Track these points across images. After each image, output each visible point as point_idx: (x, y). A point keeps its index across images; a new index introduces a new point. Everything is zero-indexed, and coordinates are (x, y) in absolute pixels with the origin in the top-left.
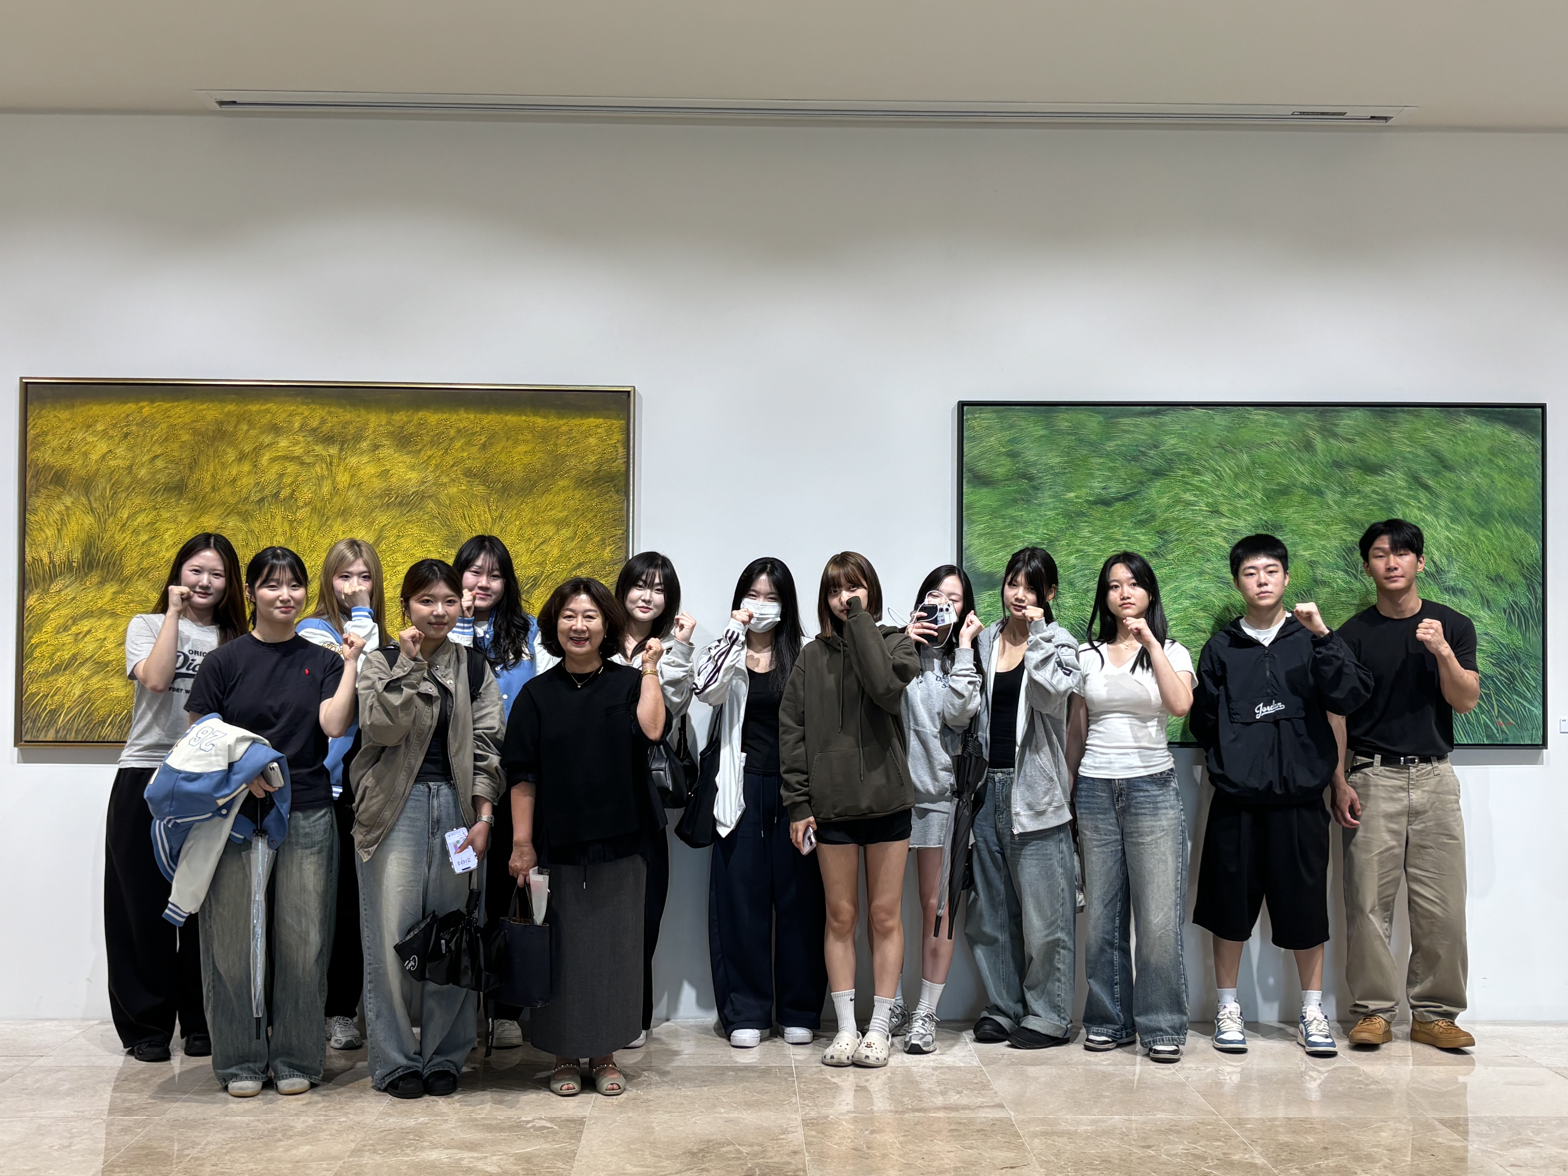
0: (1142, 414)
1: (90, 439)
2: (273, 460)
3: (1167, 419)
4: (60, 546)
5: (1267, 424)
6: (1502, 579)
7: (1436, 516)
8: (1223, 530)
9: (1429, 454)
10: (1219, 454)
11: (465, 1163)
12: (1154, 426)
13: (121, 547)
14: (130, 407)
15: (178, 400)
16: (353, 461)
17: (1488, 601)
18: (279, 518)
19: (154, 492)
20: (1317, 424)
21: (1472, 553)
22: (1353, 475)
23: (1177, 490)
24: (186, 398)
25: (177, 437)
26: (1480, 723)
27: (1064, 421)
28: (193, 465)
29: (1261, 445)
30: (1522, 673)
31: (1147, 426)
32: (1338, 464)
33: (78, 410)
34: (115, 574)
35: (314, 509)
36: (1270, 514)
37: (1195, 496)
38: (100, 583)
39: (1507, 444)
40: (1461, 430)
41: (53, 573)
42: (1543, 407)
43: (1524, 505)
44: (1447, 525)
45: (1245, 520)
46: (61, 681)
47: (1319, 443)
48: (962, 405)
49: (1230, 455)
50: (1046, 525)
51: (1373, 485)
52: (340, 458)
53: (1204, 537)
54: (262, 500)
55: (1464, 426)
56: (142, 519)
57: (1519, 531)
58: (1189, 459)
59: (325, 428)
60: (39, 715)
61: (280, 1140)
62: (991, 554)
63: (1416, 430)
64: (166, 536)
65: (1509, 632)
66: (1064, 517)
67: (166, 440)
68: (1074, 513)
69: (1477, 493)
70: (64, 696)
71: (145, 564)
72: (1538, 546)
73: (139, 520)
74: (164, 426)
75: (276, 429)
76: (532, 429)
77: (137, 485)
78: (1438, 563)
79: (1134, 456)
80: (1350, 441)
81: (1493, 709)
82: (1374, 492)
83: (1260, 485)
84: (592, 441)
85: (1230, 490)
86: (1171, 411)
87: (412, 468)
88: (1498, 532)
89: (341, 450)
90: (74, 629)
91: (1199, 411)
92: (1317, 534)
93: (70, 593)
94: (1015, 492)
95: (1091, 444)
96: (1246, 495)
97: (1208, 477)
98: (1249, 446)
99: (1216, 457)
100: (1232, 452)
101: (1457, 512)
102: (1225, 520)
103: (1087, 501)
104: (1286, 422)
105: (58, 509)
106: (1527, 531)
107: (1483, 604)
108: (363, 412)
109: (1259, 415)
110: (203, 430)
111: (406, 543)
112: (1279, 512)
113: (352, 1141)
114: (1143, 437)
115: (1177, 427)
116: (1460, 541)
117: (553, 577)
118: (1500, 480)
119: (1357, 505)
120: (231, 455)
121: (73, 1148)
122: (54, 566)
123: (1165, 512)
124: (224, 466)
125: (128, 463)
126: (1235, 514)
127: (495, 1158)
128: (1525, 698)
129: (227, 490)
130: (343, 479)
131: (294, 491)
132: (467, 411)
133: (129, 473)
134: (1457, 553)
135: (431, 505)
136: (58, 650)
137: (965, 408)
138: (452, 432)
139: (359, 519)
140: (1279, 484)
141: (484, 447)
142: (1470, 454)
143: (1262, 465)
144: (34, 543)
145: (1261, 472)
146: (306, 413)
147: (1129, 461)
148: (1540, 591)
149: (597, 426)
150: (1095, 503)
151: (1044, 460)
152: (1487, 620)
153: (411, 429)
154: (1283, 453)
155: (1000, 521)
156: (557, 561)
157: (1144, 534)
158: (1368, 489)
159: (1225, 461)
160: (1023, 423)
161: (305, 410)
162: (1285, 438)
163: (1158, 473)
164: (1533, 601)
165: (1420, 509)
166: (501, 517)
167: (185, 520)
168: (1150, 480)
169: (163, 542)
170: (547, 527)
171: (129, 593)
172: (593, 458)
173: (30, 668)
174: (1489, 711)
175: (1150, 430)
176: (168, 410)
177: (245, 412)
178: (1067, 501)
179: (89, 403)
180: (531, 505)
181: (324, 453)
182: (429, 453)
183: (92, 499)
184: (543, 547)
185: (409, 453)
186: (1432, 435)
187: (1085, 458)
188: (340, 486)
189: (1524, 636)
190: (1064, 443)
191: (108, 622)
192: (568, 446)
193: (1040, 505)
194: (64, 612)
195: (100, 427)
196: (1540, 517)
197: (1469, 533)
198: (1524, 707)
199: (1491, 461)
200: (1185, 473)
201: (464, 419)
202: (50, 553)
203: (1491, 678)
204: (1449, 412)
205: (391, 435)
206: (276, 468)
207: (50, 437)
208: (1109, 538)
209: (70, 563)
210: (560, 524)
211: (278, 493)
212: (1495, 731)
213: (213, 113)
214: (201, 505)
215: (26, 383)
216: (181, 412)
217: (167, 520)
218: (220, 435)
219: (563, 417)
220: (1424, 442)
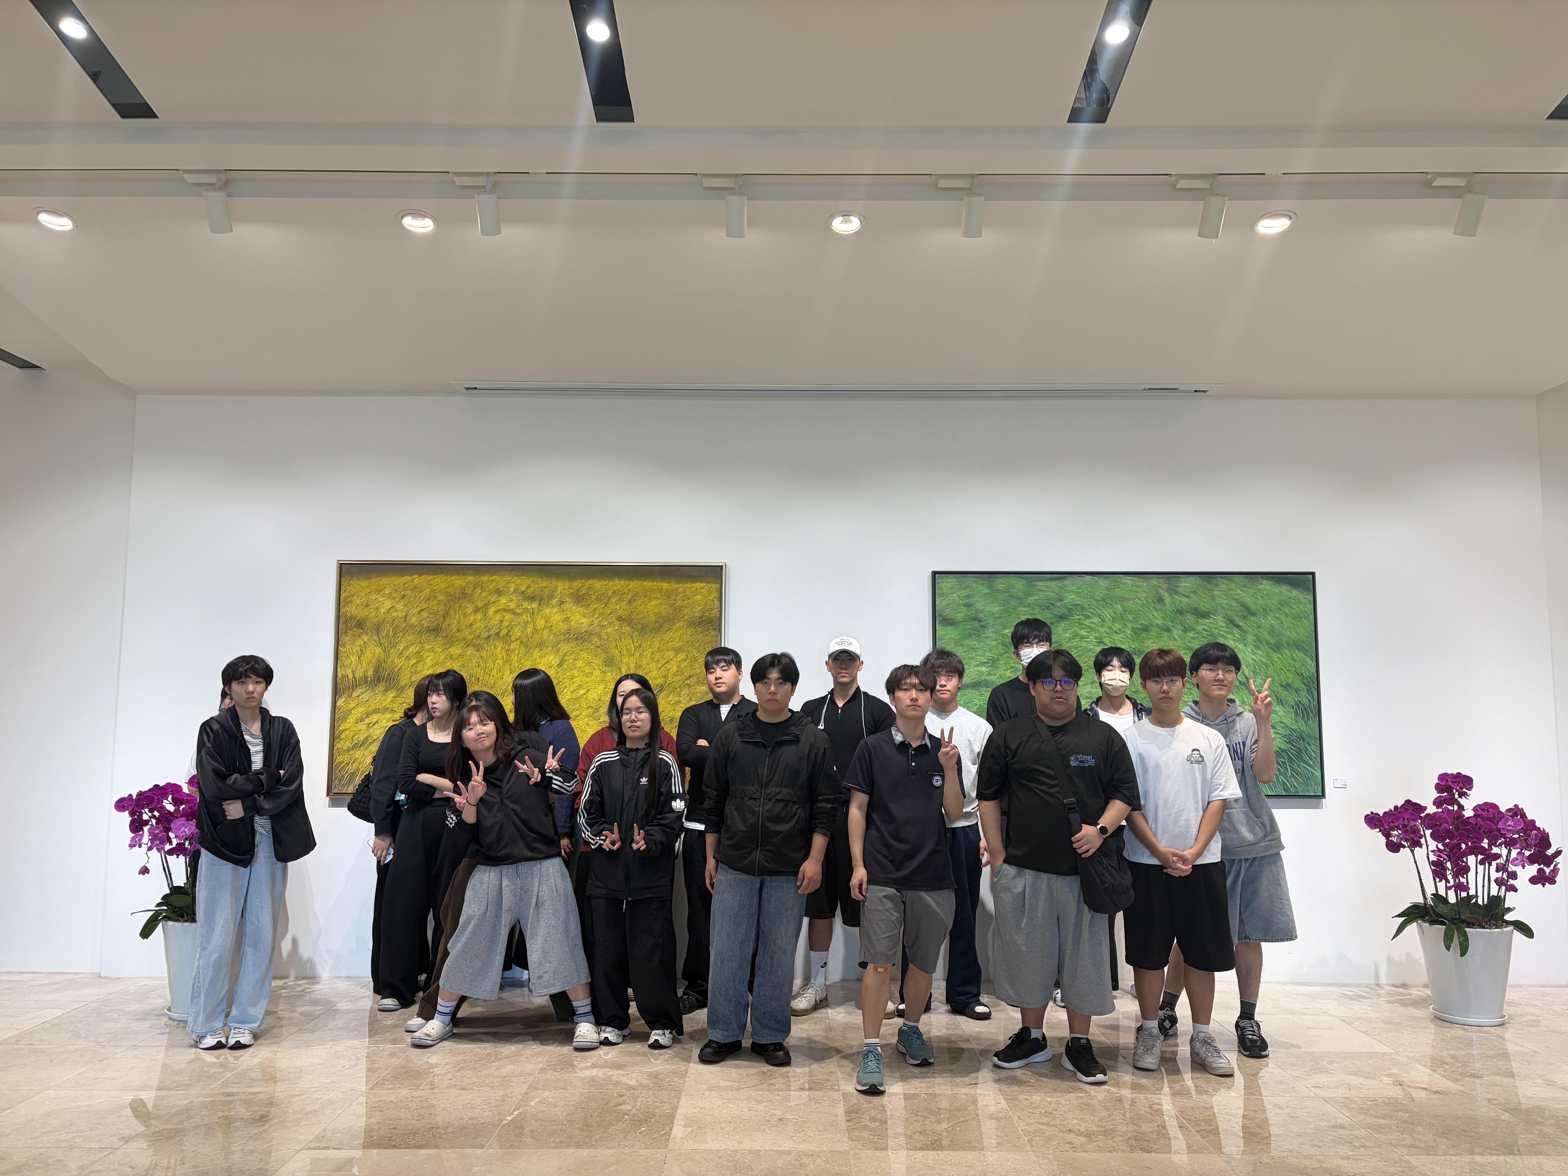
0: (1051, 579)
1: (380, 599)
2: (497, 611)
3: (1067, 582)
4: (359, 667)
5: (1132, 586)
6: (1290, 686)
7: (1245, 645)
9: (1238, 605)
10: (1102, 605)
11: (614, 1078)
12: (1059, 587)
13: (398, 668)
14: (407, 578)
15: (437, 574)
16: (547, 611)
17: (1281, 701)
18: (499, 648)
19: (420, 632)
20: (1165, 586)
21: (1269, 669)
22: (1190, 619)
23: (1075, 628)
24: (442, 573)
25: (436, 598)
26: (1279, 781)
27: (1001, 584)
28: (446, 614)
29: (1129, 599)
30: (1306, 748)
31: (1054, 586)
32: (1180, 612)
33: (373, 581)
34: (394, 685)
35: (521, 643)
36: (1137, 644)
37: (1087, 632)
38: (385, 690)
39: (1290, 598)
40: (1259, 589)
41: (355, 685)
42: (1313, 574)
43: (1303, 638)
44: (1253, 651)
46: (358, 754)
47: (1167, 599)
48: (934, 574)
49: (1109, 606)
50: (990, 651)
51: (1203, 625)
52: (539, 610)
54: (489, 636)
55: (1261, 587)
56: (412, 649)
57: (1301, 655)
58: (1083, 608)
59: (530, 591)
60: (343, 776)
61: (493, 1062)
63: (1230, 589)
64: (427, 661)
65: (1296, 721)
66: (1003, 646)
67: (429, 599)
69: (1272, 631)
70: (360, 764)
72: (1313, 665)
73: (410, 650)
74: (428, 590)
75: (499, 592)
76: (660, 590)
77: (410, 628)
78: (1248, 675)
80: (1187, 597)
81: (1288, 771)
82: (1204, 629)
83: (1129, 625)
84: (698, 597)
85: (1110, 628)
86: (1070, 577)
87: (584, 616)
88: (1286, 655)
89: (540, 604)
90: (367, 721)
91: (1088, 578)
93: (365, 697)
94: (971, 629)
95: (1018, 598)
96: (1121, 632)
97: (1095, 620)
98: (1122, 600)
99: (1101, 607)
100: (1111, 604)
101: (1259, 642)
104: (1145, 584)
105: (359, 643)
106: (1305, 655)
107: (1278, 703)
108: (554, 581)
109: (1127, 580)
110: (453, 592)
111: (580, 663)
112: (1142, 642)
113: (540, 1062)
114: (1052, 594)
115: (1074, 588)
116: (1262, 661)
117: (672, 684)
118: (1287, 621)
119: (1193, 638)
120: (470, 608)
121: (358, 1067)
122: (355, 680)
124: (465, 615)
125: (404, 614)
127: (634, 1075)
128: (1309, 765)
129: (467, 631)
130: (540, 623)
131: (509, 631)
132: (619, 579)
133: (405, 620)
134: (1260, 670)
135: (596, 639)
136: (356, 734)
137: (937, 575)
138: (610, 593)
139: (550, 648)
140: (1141, 624)
141: (630, 601)
142: (1266, 605)
143: (1131, 612)
144: (343, 666)
145: (1130, 617)
146: (518, 582)
147: (1044, 610)
148: (1315, 694)
149: (701, 588)
151: (988, 609)
152: (1282, 713)
153: (584, 591)
154: (1144, 605)
156: (675, 675)
158: (1200, 628)
159: (1106, 610)
160: (974, 585)
161: (517, 580)
162: (1145, 595)
163: (1063, 618)
164: (1312, 701)
165: (1234, 640)
166: (640, 646)
167: (439, 650)
169: (425, 664)
170: (669, 653)
171: (403, 697)
172: (699, 609)
173: (338, 746)
174: (1285, 773)
175: (1056, 590)
176: (430, 580)
177: (479, 581)
179: (381, 576)
180: (659, 639)
181: (529, 607)
182: (595, 606)
183: (380, 637)
184: (666, 665)
185: (582, 606)
186: (1240, 592)
187: (1015, 608)
188: (539, 628)
189: (1306, 723)
190: (1001, 598)
192: (683, 601)
193: (986, 638)
194: (361, 709)
195: (387, 591)
196: (1314, 646)
197: (1267, 656)
198: (1308, 770)
199: (1280, 609)
200: (1080, 617)
201: (618, 584)
202: (353, 672)
203: (1286, 751)
204: (1251, 578)
205: (571, 595)
206: (498, 616)
207: (355, 598)
209: (366, 678)
210: (677, 651)
211: (499, 632)
212: (1290, 787)
213: (463, 394)
214: (450, 641)
215: (341, 564)
216: (439, 581)
217: (429, 650)
218: (463, 596)
219: (679, 583)
220: (1236, 597)
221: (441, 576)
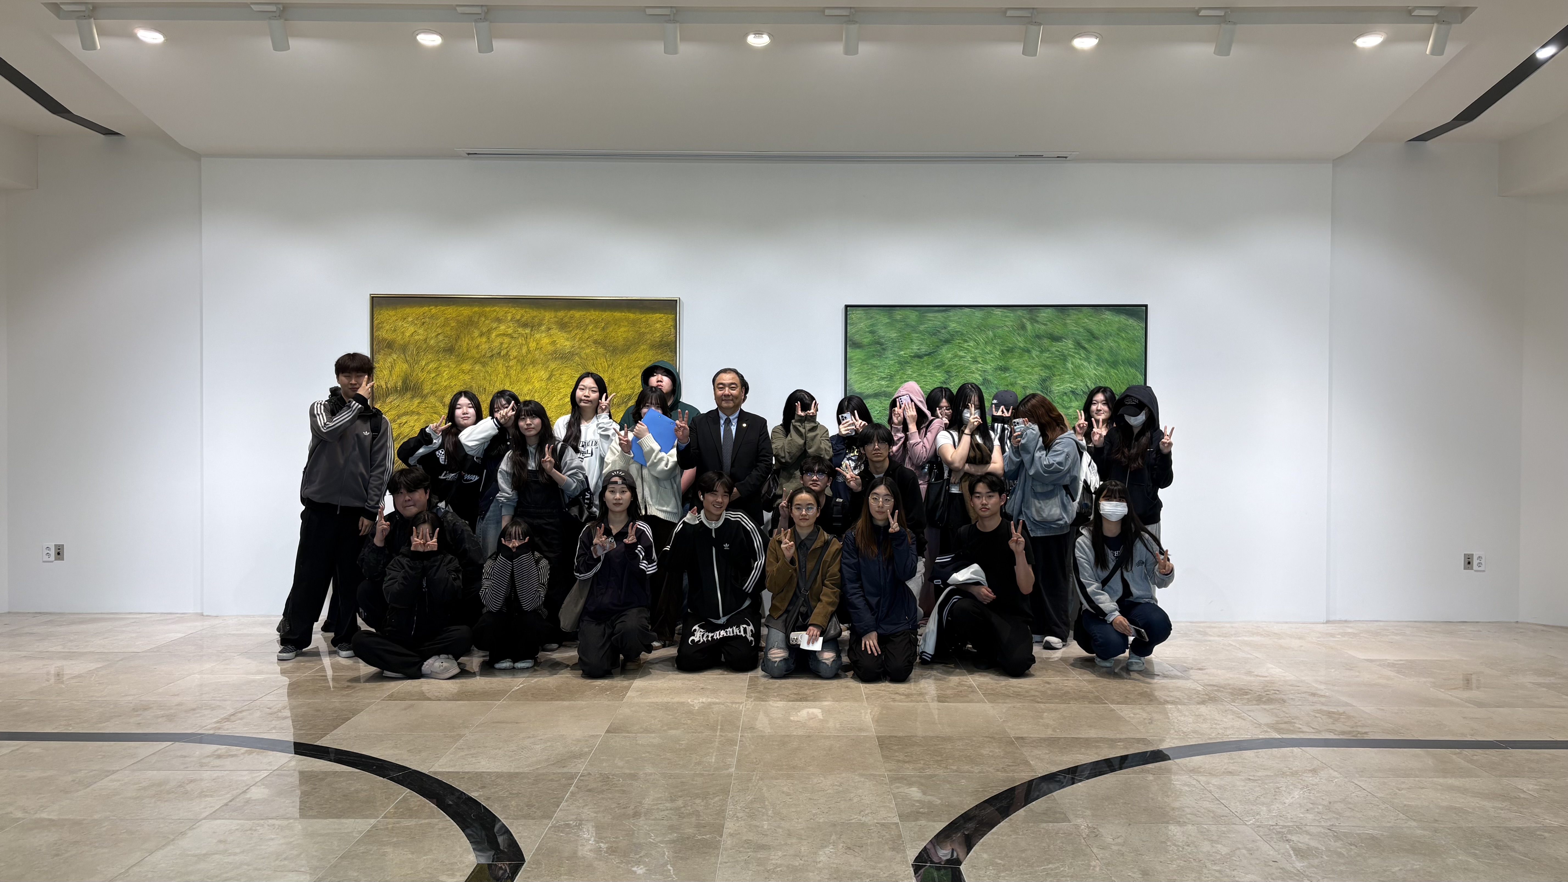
0: (938, 311)
1: (405, 325)
2: (497, 336)
3: (950, 314)
4: (391, 379)
5: (1002, 316)
7: (1089, 363)
8: (979, 370)
9: (1086, 331)
12: (944, 317)
13: (422, 380)
14: (425, 309)
15: (449, 305)
16: (538, 336)
18: (501, 365)
19: (438, 352)
20: (1028, 316)
22: (1046, 342)
23: (956, 350)
24: (453, 304)
25: (449, 324)
27: (898, 315)
28: (458, 338)
29: (999, 327)
31: (941, 317)
32: (1038, 337)
33: (399, 311)
34: (419, 393)
35: (518, 360)
36: (1003, 363)
37: (965, 353)
38: (412, 398)
39: (1126, 325)
40: (1103, 318)
41: (388, 393)
42: (1146, 306)
43: (1135, 357)
44: (1095, 367)
45: (990, 365)
47: (1029, 326)
48: (847, 306)
49: (983, 332)
50: (889, 368)
51: (1056, 347)
52: (531, 335)
53: (970, 374)
54: (492, 356)
55: (1104, 316)
56: (432, 366)
57: (1133, 370)
58: (962, 334)
59: (524, 319)
62: (861, 383)
63: (1079, 318)
64: (444, 374)
66: (899, 364)
67: (443, 326)
68: (903, 362)
69: (1111, 351)
71: (434, 389)
73: (430, 366)
74: (442, 318)
75: (499, 320)
76: (627, 319)
77: (429, 348)
79: (934, 333)
80: (1045, 325)
82: (1057, 351)
83: (998, 347)
84: (658, 325)
85: (983, 350)
86: (953, 310)
87: (567, 340)
88: (1121, 371)
89: (532, 330)
91: (967, 310)
92: (1027, 373)
93: (396, 403)
94: (874, 351)
95: (912, 327)
96: (991, 353)
97: (972, 344)
98: (993, 328)
99: (976, 333)
100: (984, 331)
101: (1100, 360)
102: (980, 365)
103: (910, 356)
104: (1012, 315)
105: (389, 360)
106: (1136, 370)
108: (542, 311)
109: (998, 312)
110: (462, 320)
111: (564, 377)
112: (1008, 361)
114: (938, 323)
115: (956, 318)
116: (1102, 376)
118: (1123, 344)
119: (1047, 358)
120: (476, 333)
122: (388, 389)
123: (949, 361)
124: (473, 339)
125: (424, 337)
126: (985, 362)
129: (475, 351)
131: (508, 351)
132: (595, 310)
133: (425, 342)
135: (577, 358)
137: (848, 308)
138: (587, 321)
139: (541, 365)
140: (1008, 347)
141: (603, 329)
142: (1107, 331)
143: (1000, 337)
145: (999, 341)
146: (514, 312)
147: (932, 335)
149: (660, 319)
150: (914, 357)
151: (888, 335)
153: (566, 320)
154: (1010, 331)
155: (865, 366)
157: (939, 373)
158: (1054, 349)
159: (980, 335)
160: (878, 316)
161: (513, 310)
162: (1011, 324)
163: (946, 342)
165: (1080, 359)
166: (612, 364)
167: (454, 366)
168: (942, 345)
169: (443, 377)
171: (426, 403)
172: (659, 335)
175: (942, 319)
176: (443, 311)
177: (483, 311)
178: (900, 356)
179: (404, 307)
180: (627, 358)
181: (523, 332)
182: (576, 332)
183: (407, 355)
185: (566, 332)
186: (1087, 321)
187: (909, 334)
188: (531, 349)
190: (899, 326)
191: (416, 417)
192: (646, 328)
193: (886, 358)
194: (394, 412)
195: (410, 319)
196: (1144, 363)
197: (1106, 371)
199: (1118, 334)
200: (960, 341)
201: (593, 314)
202: (386, 383)
204: (1097, 310)
205: (556, 323)
206: (499, 340)
207: (385, 324)
208: (922, 375)
209: (396, 388)
211: (500, 352)
213: (465, 158)
214: (461, 359)
215: (373, 297)
216: (451, 311)
217: (445, 366)
218: (470, 323)
219: (643, 314)
220: (1083, 325)
221: (452, 307)
